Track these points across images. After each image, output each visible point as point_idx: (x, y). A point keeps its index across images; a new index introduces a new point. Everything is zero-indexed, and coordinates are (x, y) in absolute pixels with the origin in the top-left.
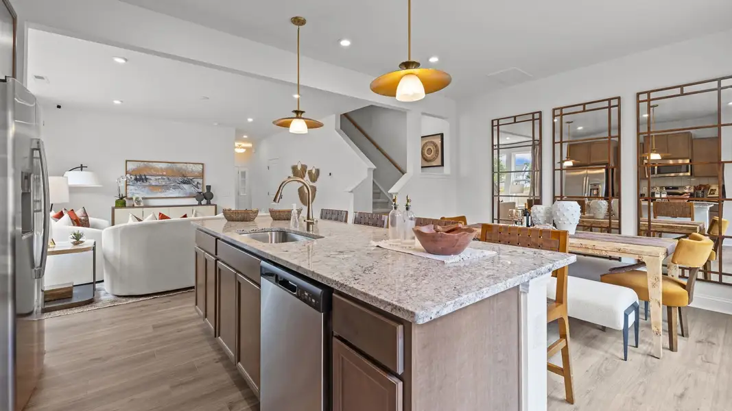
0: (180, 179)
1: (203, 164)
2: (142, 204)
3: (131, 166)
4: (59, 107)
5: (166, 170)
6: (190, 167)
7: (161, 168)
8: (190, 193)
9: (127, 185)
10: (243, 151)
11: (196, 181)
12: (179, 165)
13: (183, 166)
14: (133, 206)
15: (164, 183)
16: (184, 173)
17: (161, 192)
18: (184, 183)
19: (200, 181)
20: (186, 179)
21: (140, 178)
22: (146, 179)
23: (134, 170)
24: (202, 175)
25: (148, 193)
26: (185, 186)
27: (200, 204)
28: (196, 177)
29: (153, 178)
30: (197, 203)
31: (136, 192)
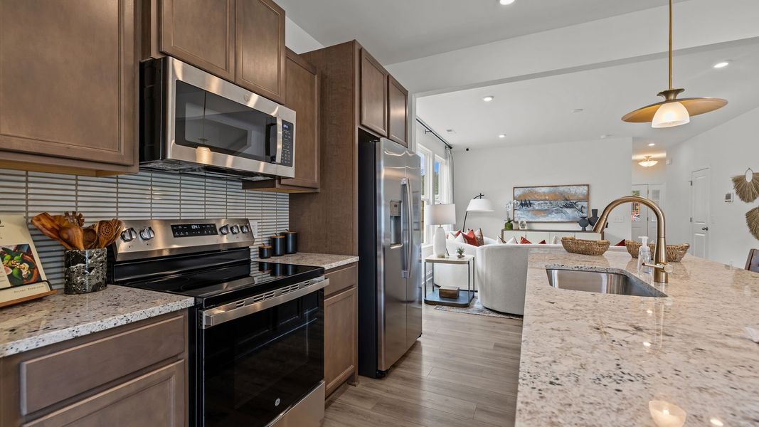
0: (563, 203)
1: (588, 185)
2: (526, 228)
3: (518, 192)
4: (467, 150)
5: (549, 194)
6: (573, 189)
7: (544, 192)
8: (574, 218)
9: (514, 210)
10: (653, 163)
11: (580, 204)
12: (561, 189)
13: (566, 189)
14: (518, 230)
15: (546, 208)
16: (567, 197)
17: (545, 216)
18: (566, 206)
19: (585, 204)
20: (568, 202)
21: (525, 204)
22: (530, 204)
23: (520, 196)
24: (587, 198)
25: (531, 218)
26: (569, 211)
27: (584, 230)
28: (580, 200)
29: (536, 203)
30: (581, 228)
31: (522, 216)
